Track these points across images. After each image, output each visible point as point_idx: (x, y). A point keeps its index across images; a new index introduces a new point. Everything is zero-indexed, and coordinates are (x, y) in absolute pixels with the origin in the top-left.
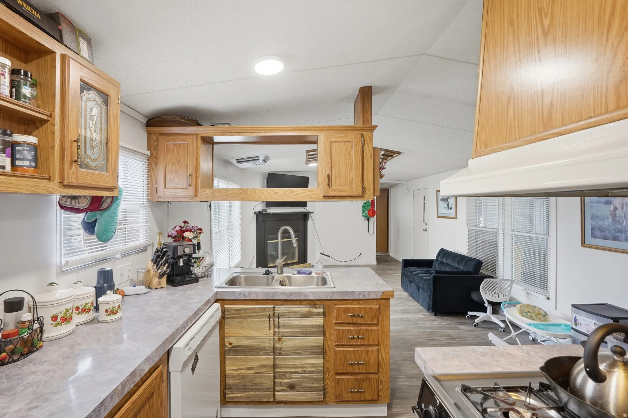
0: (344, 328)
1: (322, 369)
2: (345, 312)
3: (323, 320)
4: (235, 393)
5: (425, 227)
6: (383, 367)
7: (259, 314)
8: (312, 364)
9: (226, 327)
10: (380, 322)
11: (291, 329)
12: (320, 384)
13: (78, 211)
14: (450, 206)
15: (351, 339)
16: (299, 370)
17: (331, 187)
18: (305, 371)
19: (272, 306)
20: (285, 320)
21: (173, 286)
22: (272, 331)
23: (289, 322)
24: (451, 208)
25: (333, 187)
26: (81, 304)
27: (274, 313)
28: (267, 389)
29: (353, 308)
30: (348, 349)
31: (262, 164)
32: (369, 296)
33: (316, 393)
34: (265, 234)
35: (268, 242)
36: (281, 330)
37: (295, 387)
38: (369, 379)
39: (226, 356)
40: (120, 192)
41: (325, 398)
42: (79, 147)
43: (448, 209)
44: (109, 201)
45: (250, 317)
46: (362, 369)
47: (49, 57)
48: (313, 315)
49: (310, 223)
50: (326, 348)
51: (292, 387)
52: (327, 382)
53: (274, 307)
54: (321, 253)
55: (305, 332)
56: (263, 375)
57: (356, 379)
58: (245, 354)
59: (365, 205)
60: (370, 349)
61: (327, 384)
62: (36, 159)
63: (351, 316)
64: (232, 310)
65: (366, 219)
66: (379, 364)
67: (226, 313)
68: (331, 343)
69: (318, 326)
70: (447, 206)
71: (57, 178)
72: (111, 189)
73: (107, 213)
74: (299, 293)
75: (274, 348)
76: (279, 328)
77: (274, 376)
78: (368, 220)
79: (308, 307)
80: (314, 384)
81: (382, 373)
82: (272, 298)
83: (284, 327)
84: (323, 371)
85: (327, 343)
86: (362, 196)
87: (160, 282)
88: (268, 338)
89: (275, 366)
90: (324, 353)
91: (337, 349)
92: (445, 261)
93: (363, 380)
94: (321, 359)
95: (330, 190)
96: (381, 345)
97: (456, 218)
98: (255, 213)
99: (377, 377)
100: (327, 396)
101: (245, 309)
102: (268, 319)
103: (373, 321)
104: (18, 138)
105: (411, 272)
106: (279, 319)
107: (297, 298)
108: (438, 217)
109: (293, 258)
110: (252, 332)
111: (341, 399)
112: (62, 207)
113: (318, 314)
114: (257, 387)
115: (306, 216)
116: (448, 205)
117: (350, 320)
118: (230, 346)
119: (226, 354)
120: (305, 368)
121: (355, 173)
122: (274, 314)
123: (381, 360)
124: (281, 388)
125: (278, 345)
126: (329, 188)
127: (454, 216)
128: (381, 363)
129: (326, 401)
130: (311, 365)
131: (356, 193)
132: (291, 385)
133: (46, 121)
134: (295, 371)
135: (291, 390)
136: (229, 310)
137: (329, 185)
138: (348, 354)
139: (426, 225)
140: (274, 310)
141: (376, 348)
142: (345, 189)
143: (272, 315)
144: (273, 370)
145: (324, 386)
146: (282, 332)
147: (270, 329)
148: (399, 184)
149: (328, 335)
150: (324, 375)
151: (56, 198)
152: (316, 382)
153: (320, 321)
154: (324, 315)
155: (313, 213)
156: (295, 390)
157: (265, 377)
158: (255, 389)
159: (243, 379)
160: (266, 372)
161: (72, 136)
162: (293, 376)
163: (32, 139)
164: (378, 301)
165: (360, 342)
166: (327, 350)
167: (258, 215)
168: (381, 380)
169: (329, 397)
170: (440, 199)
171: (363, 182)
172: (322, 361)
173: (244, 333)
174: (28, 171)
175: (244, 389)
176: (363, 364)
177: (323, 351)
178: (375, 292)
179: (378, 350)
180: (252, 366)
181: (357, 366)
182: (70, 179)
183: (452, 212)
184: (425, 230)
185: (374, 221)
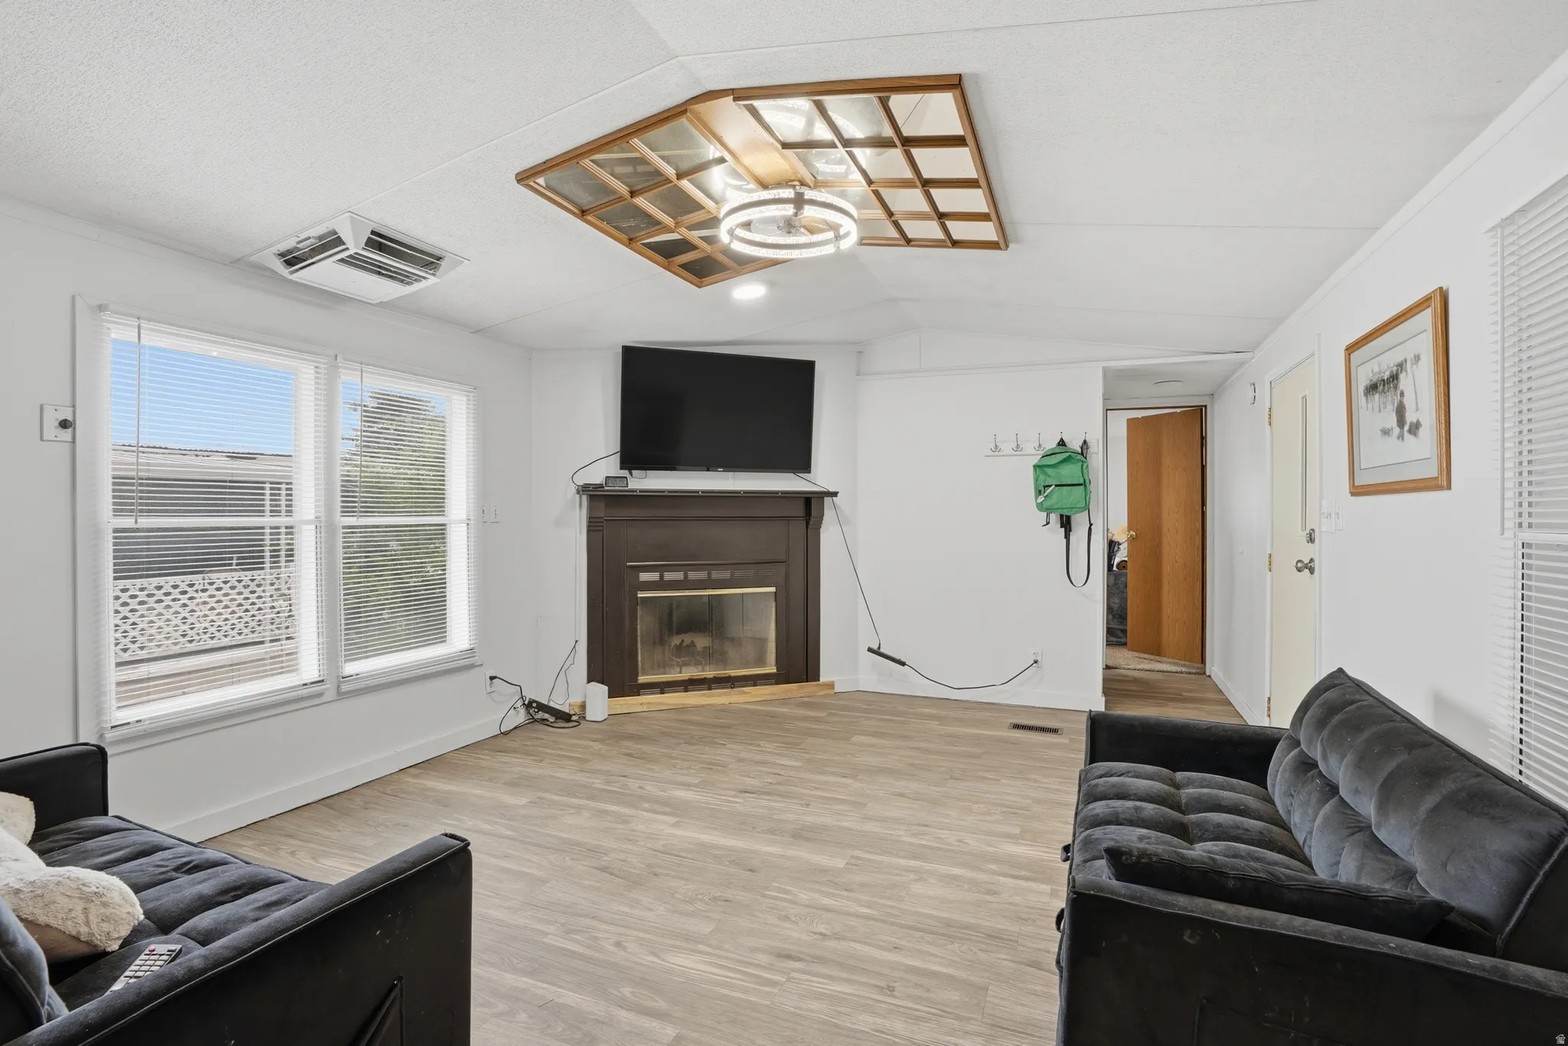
5: (1307, 553)
14: (1410, 417)
24: (1415, 429)
34: (625, 567)
35: (641, 595)
43: (1401, 437)
49: (830, 537)
54: (870, 650)
59: (1045, 461)
65: (1054, 523)
70: (1392, 421)
78: (1066, 523)
97: (1442, 481)
98: (580, 491)
108: (1357, 491)
109: (761, 661)
115: (809, 507)
116: (1400, 411)
139: (1311, 540)
155: (837, 495)
167: (595, 497)
170: (1361, 389)
183: (1421, 449)
184: (1309, 567)
185: (1090, 529)
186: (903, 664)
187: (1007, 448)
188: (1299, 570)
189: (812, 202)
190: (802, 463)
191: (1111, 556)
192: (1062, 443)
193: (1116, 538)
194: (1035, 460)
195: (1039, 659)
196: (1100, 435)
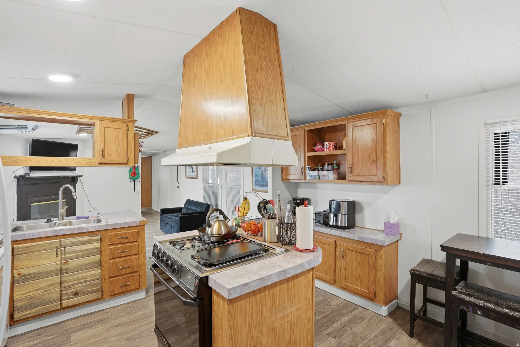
0: (115, 247)
1: (100, 276)
2: (115, 236)
3: (100, 244)
4: (23, 312)
5: (178, 185)
6: (142, 267)
7: (48, 247)
8: (92, 274)
10: (139, 240)
11: (75, 253)
12: (98, 287)
14: (193, 170)
15: (120, 253)
16: (83, 280)
17: (105, 157)
18: (87, 281)
19: (59, 240)
20: (70, 248)
22: (59, 258)
23: (74, 249)
24: (194, 172)
25: (106, 157)
27: (61, 244)
28: (54, 301)
29: (121, 233)
30: (118, 260)
31: (29, 132)
32: (131, 225)
33: (96, 294)
34: (27, 197)
35: (32, 204)
36: (66, 256)
37: (78, 294)
38: (133, 276)
39: (14, 285)
41: (102, 295)
43: (192, 172)
45: (40, 251)
46: (128, 271)
48: (93, 241)
50: (102, 262)
51: (76, 294)
52: (104, 284)
53: (60, 241)
55: (87, 254)
56: (51, 291)
57: (124, 278)
58: (35, 279)
59: (130, 170)
60: (133, 257)
61: (104, 286)
63: (120, 238)
64: (21, 248)
65: (132, 181)
66: (139, 266)
67: (15, 251)
68: (106, 258)
69: (97, 248)
74: (82, 228)
75: (61, 270)
76: (65, 255)
77: (61, 290)
78: (134, 182)
79: (88, 237)
80: (94, 288)
81: (142, 271)
82: (59, 234)
83: (69, 253)
84: (101, 278)
85: (103, 258)
86: (126, 164)
88: (56, 263)
89: (61, 283)
90: (101, 266)
91: (110, 261)
92: (189, 207)
93: (129, 278)
94: (99, 270)
95: (104, 159)
96: (140, 254)
97: (197, 178)
98: (15, 177)
99: (138, 273)
100: (104, 294)
101: (34, 246)
102: (56, 250)
103: (134, 239)
105: (166, 217)
106: (65, 248)
107: (80, 232)
108: (186, 178)
110: (41, 261)
111: (114, 293)
113: (96, 240)
114: (45, 302)
115: (74, 180)
116: (192, 169)
117: (119, 241)
118: (19, 276)
119: (15, 283)
120: (87, 278)
121: (122, 150)
122: (60, 246)
123: (140, 263)
124: (67, 297)
125: (64, 267)
126: (103, 158)
127: (196, 177)
128: (141, 265)
129: (103, 297)
130: (91, 276)
131: (122, 162)
132: (75, 293)
134: (78, 282)
135: (76, 296)
136: (18, 248)
137: (103, 156)
138: (118, 263)
139: (179, 184)
141: (137, 256)
142: (115, 159)
144: (60, 285)
145: (101, 288)
146: (67, 257)
147: (57, 257)
148: (161, 153)
149: (103, 253)
150: (101, 280)
152: (95, 286)
153: (98, 245)
154: (100, 240)
155: (82, 176)
156: (79, 295)
157: (53, 292)
158: (43, 304)
159: (32, 299)
160: (54, 288)
162: (77, 286)
164: (137, 227)
165: (126, 254)
166: (103, 264)
167: (19, 179)
168: (141, 276)
169: (106, 294)
171: (127, 154)
172: (100, 271)
173: (34, 263)
175: (33, 306)
176: (128, 267)
177: (100, 264)
178: (135, 221)
179: (138, 257)
180: (40, 287)
181: (125, 270)
183: (195, 174)
184: (178, 187)
185: (139, 182)
188: (177, 188)
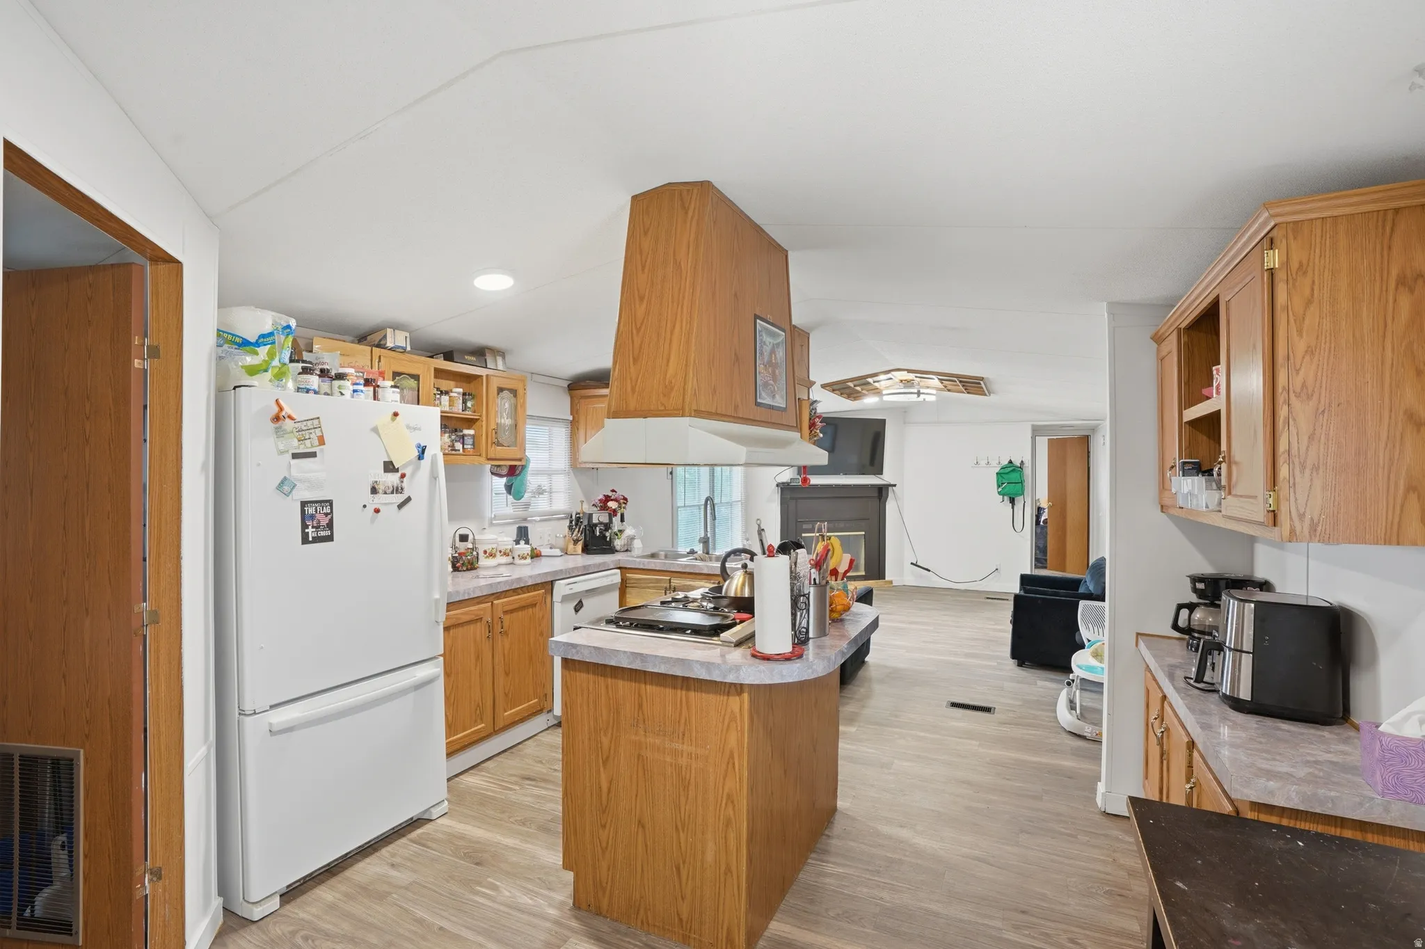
7: (656, 585)
9: (627, 596)
13: (501, 476)
19: (669, 578)
21: (588, 554)
26: (503, 548)
34: (797, 522)
35: (803, 535)
40: (528, 460)
42: (496, 433)
44: (520, 467)
45: (649, 588)
47: (479, 379)
49: (890, 506)
53: (670, 580)
54: (912, 564)
59: (1002, 471)
62: (473, 444)
64: (632, 579)
65: (1006, 500)
67: (628, 582)
71: (484, 455)
72: (520, 460)
73: (519, 478)
74: (694, 566)
78: (1012, 501)
82: (667, 570)
87: (574, 548)
98: (777, 485)
101: (644, 579)
102: (664, 591)
104: (466, 432)
106: (674, 592)
109: (857, 569)
112: (492, 473)
115: (881, 492)
122: (670, 586)
133: (477, 420)
136: (630, 579)
140: (670, 582)
143: (668, 587)
151: (488, 467)
155: (895, 486)
161: (493, 426)
163: (471, 432)
167: (785, 488)
174: (469, 451)
182: (491, 455)
185: (1024, 504)
186: (929, 571)
187: (983, 463)
189: (923, 393)
190: (879, 471)
191: (1038, 517)
192: (1011, 462)
193: (1041, 506)
194: (997, 470)
195: (998, 568)
196: (1029, 457)
